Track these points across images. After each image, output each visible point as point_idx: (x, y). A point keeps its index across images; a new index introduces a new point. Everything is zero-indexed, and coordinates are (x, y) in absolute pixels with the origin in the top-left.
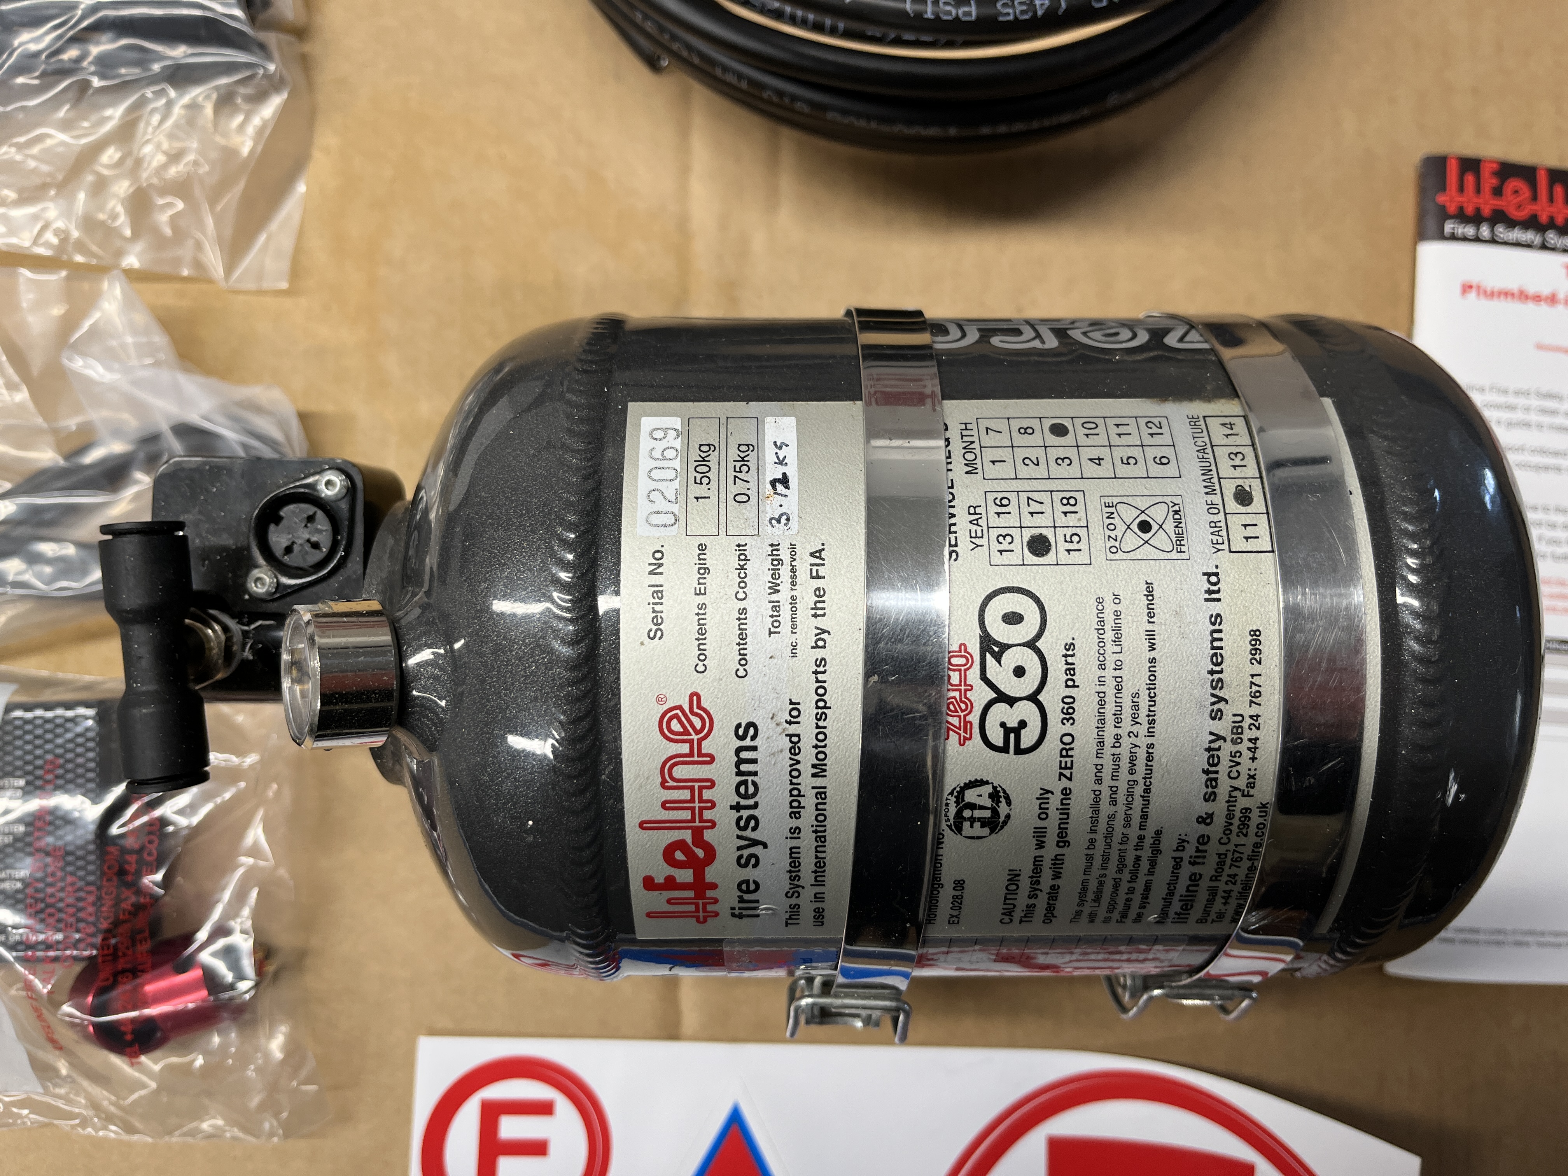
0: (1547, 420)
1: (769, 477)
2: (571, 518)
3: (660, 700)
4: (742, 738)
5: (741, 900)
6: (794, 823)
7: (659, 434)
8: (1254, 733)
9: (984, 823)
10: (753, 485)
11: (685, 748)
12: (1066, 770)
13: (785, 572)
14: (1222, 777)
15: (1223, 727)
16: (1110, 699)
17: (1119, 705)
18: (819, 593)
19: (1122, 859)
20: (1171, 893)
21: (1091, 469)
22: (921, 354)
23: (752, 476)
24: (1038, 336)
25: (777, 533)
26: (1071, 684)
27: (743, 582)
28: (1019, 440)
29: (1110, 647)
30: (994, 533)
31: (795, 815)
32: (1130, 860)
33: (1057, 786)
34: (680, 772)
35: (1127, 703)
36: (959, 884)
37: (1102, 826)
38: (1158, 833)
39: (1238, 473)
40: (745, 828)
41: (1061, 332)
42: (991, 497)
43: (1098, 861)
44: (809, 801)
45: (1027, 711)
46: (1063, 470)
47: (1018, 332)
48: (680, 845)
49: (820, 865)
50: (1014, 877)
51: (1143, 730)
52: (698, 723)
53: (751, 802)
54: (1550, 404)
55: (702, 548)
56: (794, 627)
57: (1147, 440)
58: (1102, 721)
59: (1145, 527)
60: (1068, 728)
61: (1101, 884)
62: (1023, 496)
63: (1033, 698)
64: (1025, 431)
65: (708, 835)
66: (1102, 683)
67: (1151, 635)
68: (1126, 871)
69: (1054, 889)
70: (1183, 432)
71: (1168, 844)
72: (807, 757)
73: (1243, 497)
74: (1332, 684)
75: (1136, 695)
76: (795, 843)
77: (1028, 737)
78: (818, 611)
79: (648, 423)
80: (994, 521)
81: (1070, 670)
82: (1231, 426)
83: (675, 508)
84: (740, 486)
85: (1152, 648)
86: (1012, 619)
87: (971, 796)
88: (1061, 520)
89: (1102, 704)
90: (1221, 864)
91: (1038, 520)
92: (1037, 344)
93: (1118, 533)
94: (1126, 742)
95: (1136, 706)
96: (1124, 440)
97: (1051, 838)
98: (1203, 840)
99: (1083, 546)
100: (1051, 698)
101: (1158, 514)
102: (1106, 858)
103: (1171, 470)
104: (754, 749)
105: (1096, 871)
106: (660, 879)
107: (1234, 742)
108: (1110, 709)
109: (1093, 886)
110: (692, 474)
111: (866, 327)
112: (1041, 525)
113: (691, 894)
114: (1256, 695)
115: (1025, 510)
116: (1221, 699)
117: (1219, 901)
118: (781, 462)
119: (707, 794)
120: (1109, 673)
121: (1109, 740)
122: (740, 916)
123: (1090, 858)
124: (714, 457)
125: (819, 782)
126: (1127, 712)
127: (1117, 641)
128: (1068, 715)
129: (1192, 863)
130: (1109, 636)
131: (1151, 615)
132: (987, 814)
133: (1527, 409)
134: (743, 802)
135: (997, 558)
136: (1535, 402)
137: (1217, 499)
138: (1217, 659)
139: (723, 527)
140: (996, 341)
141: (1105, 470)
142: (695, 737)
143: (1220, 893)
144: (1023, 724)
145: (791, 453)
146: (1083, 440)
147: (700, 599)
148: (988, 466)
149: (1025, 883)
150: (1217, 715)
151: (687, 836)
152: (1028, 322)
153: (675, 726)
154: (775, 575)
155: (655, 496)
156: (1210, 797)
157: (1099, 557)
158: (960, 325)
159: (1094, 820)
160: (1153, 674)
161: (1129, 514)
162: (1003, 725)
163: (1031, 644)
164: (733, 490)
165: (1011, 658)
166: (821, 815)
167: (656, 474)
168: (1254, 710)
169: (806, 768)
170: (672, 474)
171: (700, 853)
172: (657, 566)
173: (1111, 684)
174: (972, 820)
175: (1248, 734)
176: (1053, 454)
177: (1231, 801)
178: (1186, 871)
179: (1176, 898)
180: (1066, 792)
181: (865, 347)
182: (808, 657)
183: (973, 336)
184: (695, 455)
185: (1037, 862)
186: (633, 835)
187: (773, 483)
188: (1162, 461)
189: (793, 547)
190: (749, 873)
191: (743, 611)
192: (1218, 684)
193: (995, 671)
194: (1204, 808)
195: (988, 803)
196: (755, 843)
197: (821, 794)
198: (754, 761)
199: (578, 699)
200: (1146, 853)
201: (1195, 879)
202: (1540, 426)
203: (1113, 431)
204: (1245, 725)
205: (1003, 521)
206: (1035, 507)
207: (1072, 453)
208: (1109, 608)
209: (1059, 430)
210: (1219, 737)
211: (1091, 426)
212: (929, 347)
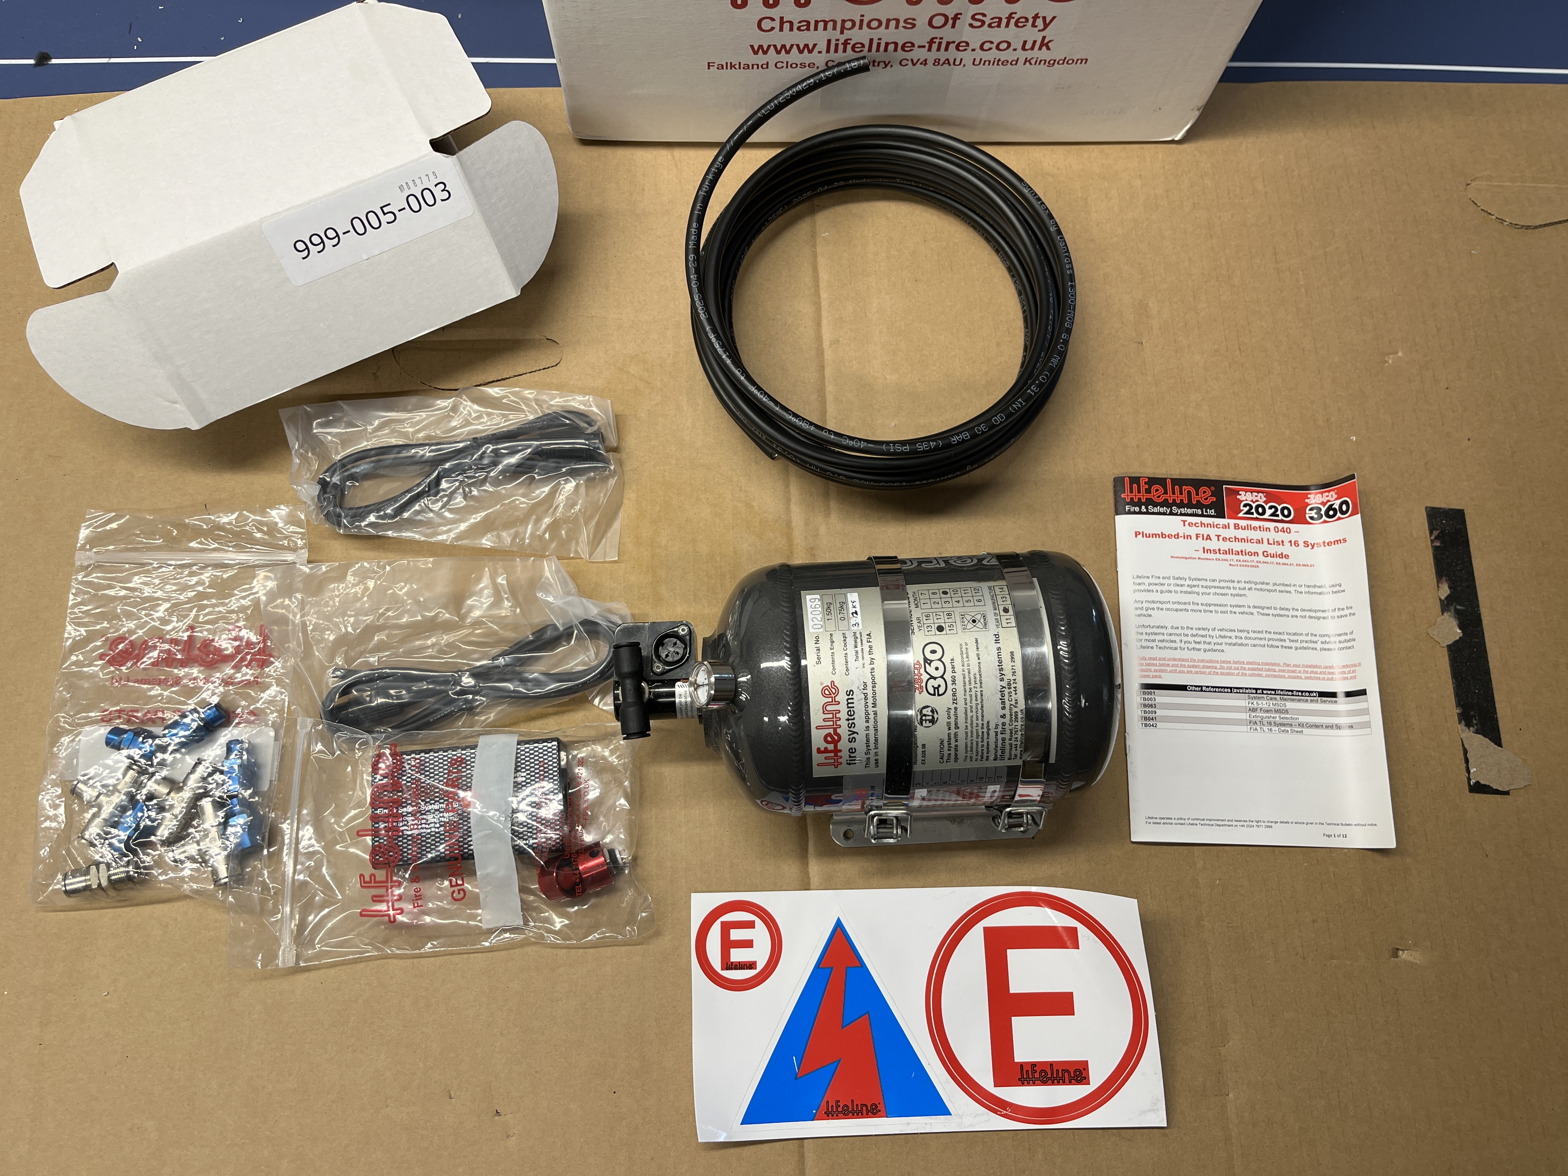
0: (1178, 589)
1: (851, 612)
2: (788, 627)
3: (822, 684)
4: (848, 695)
5: (850, 757)
6: (867, 724)
7: (813, 600)
8: (1015, 685)
9: (930, 721)
10: (846, 615)
11: (830, 700)
12: (955, 701)
13: (859, 641)
14: (1006, 700)
15: (1004, 684)
16: (967, 676)
17: (969, 678)
18: (870, 647)
19: (977, 733)
20: (996, 747)
21: (956, 604)
22: (898, 572)
23: (845, 612)
24: (938, 563)
25: (855, 628)
26: (954, 672)
27: (845, 645)
28: (932, 596)
29: (965, 659)
30: (925, 626)
31: (867, 721)
32: (980, 734)
33: (953, 707)
34: (829, 708)
35: (972, 678)
36: (924, 746)
37: (969, 721)
38: (988, 722)
39: (1004, 603)
40: (850, 727)
41: (946, 561)
42: (924, 614)
43: (969, 734)
44: (872, 716)
45: (940, 681)
46: (947, 605)
47: (932, 562)
48: (829, 735)
49: (876, 740)
50: (942, 742)
51: (978, 685)
52: (834, 691)
53: (852, 717)
54: (1179, 582)
55: (831, 635)
56: (863, 658)
57: (974, 594)
58: (965, 683)
59: (974, 621)
60: (954, 686)
61: (972, 743)
62: (934, 614)
63: (942, 677)
64: (933, 593)
65: (839, 731)
66: (964, 671)
67: (978, 655)
68: (980, 738)
69: (956, 746)
70: (986, 592)
71: (992, 726)
72: (870, 701)
73: (1006, 610)
74: (1038, 668)
75: (975, 674)
76: (867, 732)
77: (941, 690)
78: (870, 653)
79: (808, 597)
80: (925, 622)
81: (953, 667)
82: (1002, 588)
83: (821, 623)
84: (842, 615)
85: (979, 659)
86: (934, 652)
87: (924, 711)
88: (947, 620)
89: (964, 678)
90: (1011, 733)
91: (939, 621)
92: (938, 566)
93: (966, 623)
94: (973, 690)
95: (975, 678)
96: (966, 595)
97: (953, 726)
98: (1004, 724)
99: (954, 628)
100: (947, 677)
101: (978, 617)
102: (972, 732)
103: (982, 603)
104: (853, 699)
105: (969, 738)
106: (822, 749)
107: (1009, 688)
108: (967, 680)
109: (969, 745)
110: (825, 612)
111: (878, 563)
112: (941, 622)
113: (833, 754)
114: (1014, 672)
115: (935, 618)
116: (1003, 674)
117: (1014, 749)
118: (854, 607)
119: (838, 715)
120: (966, 668)
121: (968, 690)
122: (850, 764)
123: (966, 733)
124: (832, 607)
125: (874, 709)
126: (973, 680)
127: (967, 657)
128: (954, 682)
129: (1002, 734)
130: (965, 656)
131: (978, 649)
132: (931, 718)
133: (1169, 585)
134: (850, 718)
135: (927, 633)
136: (1172, 582)
137: (997, 612)
138: (1000, 662)
139: (837, 627)
140: (923, 565)
141: (961, 604)
142: (833, 696)
143: (1013, 746)
144: (939, 686)
145: (857, 604)
146: (953, 596)
147: (832, 651)
148: (922, 605)
149: (946, 744)
150: (1002, 680)
151: (831, 731)
152: (935, 558)
153: (827, 692)
154: (856, 642)
155: (814, 619)
156: (1004, 708)
157: (960, 631)
158: (911, 560)
159: (966, 719)
160: (980, 668)
161: (969, 618)
162: (933, 686)
163: (940, 660)
164: (839, 616)
165: (934, 664)
166: (876, 721)
167: (813, 613)
168: (1014, 677)
169: (870, 705)
170: (819, 613)
171: (836, 738)
172: (817, 642)
173: (967, 671)
174: (926, 720)
175: (1013, 686)
176: (943, 600)
177: (1011, 709)
178: (1000, 736)
179: (999, 748)
180: (956, 708)
181: (878, 570)
182: (868, 667)
183: (915, 564)
184: (826, 606)
185: (949, 734)
186: (814, 731)
187: (852, 614)
188: (979, 601)
189: (861, 633)
190: (853, 745)
191: (846, 654)
192: (1001, 670)
193: (931, 670)
194: (1002, 712)
195: (931, 714)
196: (854, 733)
197: (875, 714)
198: (853, 703)
199: (795, 684)
200: (985, 730)
201: (1003, 739)
202: (1176, 592)
203: (963, 592)
204: (1012, 682)
205: (928, 621)
206: (938, 617)
207: (950, 600)
208: (964, 647)
209: (945, 593)
210: (1004, 687)
211: (955, 591)
212: (900, 569)
